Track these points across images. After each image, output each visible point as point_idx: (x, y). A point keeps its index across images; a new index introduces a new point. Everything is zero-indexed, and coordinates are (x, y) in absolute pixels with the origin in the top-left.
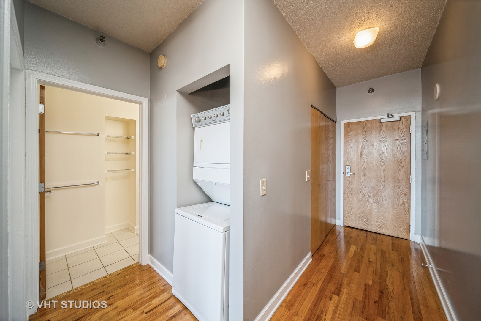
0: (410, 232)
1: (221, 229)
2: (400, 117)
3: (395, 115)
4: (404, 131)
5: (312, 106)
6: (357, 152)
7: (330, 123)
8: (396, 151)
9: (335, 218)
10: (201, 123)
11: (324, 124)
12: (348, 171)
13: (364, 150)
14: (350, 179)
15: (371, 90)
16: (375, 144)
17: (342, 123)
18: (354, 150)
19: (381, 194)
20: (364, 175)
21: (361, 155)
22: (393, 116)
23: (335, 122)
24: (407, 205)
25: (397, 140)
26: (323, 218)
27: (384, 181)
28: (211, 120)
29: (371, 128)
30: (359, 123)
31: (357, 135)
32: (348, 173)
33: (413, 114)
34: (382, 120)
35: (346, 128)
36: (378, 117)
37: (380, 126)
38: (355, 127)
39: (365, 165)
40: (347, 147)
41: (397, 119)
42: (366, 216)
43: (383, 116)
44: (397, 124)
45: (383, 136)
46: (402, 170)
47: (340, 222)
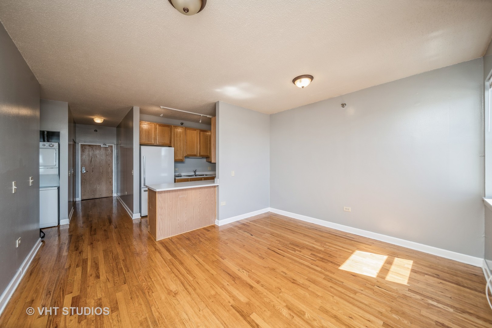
0: (112, 193)
1: (56, 188)
3: (107, 145)
4: (110, 152)
6: (89, 160)
8: (107, 160)
9: (75, 197)
13: (93, 159)
15: (96, 131)
16: (98, 157)
17: (80, 144)
18: (87, 159)
19: (101, 180)
20: (92, 172)
21: (91, 162)
22: (106, 145)
23: (76, 143)
25: (107, 155)
27: (102, 174)
29: (96, 149)
30: (89, 145)
31: (89, 151)
32: (83, 171)
33: (113, 145)
34: (101, 146)
35: (82, 147)
36: (100, 144)
37: (100, 148)
38: (87, 147)
39: (93, 167)
40: (83, 157)
41: (108, 146)
42: (94, 191)
43: (102, 144)
44: (107, 148)
45: (102, 153)
46: (109, 168)
47: (78, 199)
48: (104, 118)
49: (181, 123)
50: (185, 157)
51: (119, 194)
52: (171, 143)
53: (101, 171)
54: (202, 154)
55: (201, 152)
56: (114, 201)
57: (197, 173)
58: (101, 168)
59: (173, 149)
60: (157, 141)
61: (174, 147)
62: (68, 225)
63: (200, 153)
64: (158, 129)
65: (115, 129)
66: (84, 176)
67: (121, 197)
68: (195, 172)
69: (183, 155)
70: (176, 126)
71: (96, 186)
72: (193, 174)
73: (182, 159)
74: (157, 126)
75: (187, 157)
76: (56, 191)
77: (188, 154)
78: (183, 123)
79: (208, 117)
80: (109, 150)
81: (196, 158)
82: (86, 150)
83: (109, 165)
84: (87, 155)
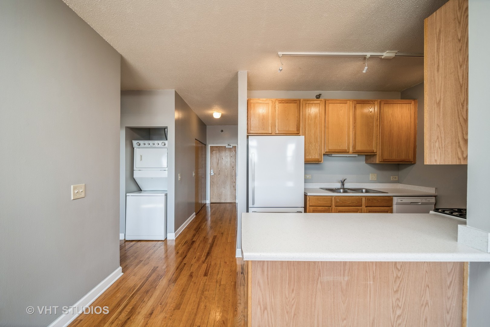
0: (236, 199)
1: (164, 195)
2: (233, 146)
3: (231, 145)
4: (234, 152)
5: (196, 139)
6: (216, 162)
7: (203, 145)
8: (231, 162)
9: (206, 200)
10: (140, 146)
11: (201, 145)
12: (212, 172)
13: (219, 161)
14: (213, 177)
15: (222, 131)
16: (224, 158)
17: (209, 145)
18: (215, 161)
19: (226, 183)
20: (219, 174)
21: (218, 164)
22: (230, 146)
23: (206, 145)
24: (235, 187)
25: (232, 157)
26: (200, 202)
27: (227, 177)
28: (149, 146)
29: (222, 150)
30: (217, 147)
31: (216, 153)
32: (212, 174)
33: (236, 145)
34: (226, 147)
35: (211, 149)
36: (225, 145)
37: (225, 149)
38: (215, 149)
39: (219, 169)
40: (212, 159)
41: (232, 147)
42: (220, 195)
43: (227, 145)
44: (231, 149)
45: (227, 155)
46: (233, 171)
47: (208, 202)
48: (221, 112)
49: (317, 96)
50: (324, 154)
52: (298, 130)
53: (226, 174)
54: (359, 148)
55: (357, 144)
57: (347, 185)
58: (226, 171)
59: (302, 138)
60: (277, 129)
61: (304, 134)
62: (174, 241)
63: (354, 147)
64: (277, 108)
68: (343, 183)
69: (321, 150)
70: (308, 102)
71: (222, 190)
72: (339, 185)
73: (318, 159)
74: (277, 103)
75: (328, 154)
76: (163, 198)
77: (330, 148)
78: (320, 94)
79: (383, 57)
80: (233, 151)
81: (347, 157)
82: (214, 152)
83: (233, 167)
84: (214, 157)
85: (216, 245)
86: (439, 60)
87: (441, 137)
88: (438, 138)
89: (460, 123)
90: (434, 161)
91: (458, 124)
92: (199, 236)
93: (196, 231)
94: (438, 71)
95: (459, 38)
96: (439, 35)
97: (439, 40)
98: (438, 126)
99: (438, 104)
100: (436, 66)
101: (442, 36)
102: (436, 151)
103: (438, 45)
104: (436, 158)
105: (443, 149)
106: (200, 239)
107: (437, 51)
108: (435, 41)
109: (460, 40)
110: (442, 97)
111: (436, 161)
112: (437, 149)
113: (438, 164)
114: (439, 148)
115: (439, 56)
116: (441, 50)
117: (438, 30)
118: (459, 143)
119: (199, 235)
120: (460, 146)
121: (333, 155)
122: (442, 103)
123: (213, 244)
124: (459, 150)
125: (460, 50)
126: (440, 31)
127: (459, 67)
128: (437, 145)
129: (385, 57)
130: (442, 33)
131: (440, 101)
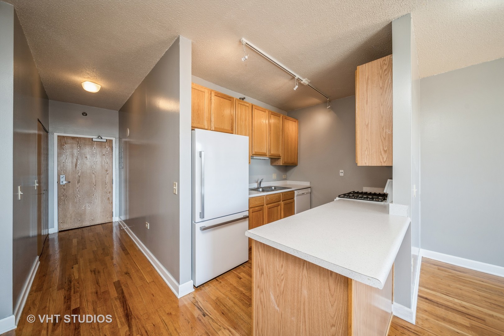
0: (112, 216)
2: (106, 140)
3: (103, 138)
4: (108, 149)
6: (72, 163)
8: (103, 163)
9: (48, 229)
12: (62, 180)
13: (79, 161)
14: (65, 187)
15: (84, 114)
16: (88, 157)
17: (55, 133)
19: (93, 195)
20: (78, 182)
21: (76, 165)
22: (102, 138)
23: (48, 133)
24: (110, 199)
25: (104, 155)
27: (95, 185)
29: (85, 144)
30: (73, 138)
31: (72, 148)
32: (62, 182)
33: (114, 139)
34: (94, 140)
35: (60, 140)
36: (91, 137)
37: (92, 143)
38: (70, 141)
39: (79, 174)
40: (62, 158)
41: (104, 140)
42: (80, 215)
43: (95, 137)
44: (104, 144)
45: (95, 152)
46: (107, 176)
47: (53, 230)
49: (240, 99)
50: (251, 156)
51: (123, 218)
52: (232, 129)
56: (115, 231)
58: (93, 176)
59: (246, 139)
61: (249, 135)
63: (270, 151)
64: (213, 101)
65: (116, 114)
66: (64, 189)
67: (126, 221)
70: (240, 103)
71: (85, 206)
72: (256, 185)
74: (213, 95)
77: (255, 151)
78: (244, 98)
79: (302, 82)
80: (107, 147)
81: (260, 159)
82: (67, 146)
83: (107, 171)
84: (68, 153)
85: (131, 295)
86: (367, 96)
87: (369, 148)
88: (367, 149)
89: (382, 140)
90: (364, 163)
91: (380, 140)
92: (80, 295)
93: (67, 288)
94: (367, 104)
95: (381, 87)
96: (367, 80)
97: (367, 84)
98: (367, 140)
99: (367, 126)
100: (365, 100)
101: (369, 82)
102: (365, 157)
103: (367, 87)
104: (366, 161)
105: (371, 156)
106: (87, 301)
107: (366, 91)
108: (365, 84)
109: (381, 88)
110: (370, 122)
111: (365, 163)
112: (366, 156)
113: (367, 165)
114: (368, 155)
115: (367, 94)
116: (369, 91)
117: (367, 78)
118: (381, 152)
119: (78, 294)
120: (381, 154)
121: (254, 158)
122: (369, 126)
123: (124, 297)
124: (381, 156)
125: (382, 94)
126: (368, 78)
127: (381, 105)
128: (366, 153)
129: (304, 83)
130: (369, 80)
131: (368, 124)
